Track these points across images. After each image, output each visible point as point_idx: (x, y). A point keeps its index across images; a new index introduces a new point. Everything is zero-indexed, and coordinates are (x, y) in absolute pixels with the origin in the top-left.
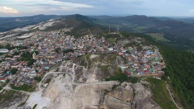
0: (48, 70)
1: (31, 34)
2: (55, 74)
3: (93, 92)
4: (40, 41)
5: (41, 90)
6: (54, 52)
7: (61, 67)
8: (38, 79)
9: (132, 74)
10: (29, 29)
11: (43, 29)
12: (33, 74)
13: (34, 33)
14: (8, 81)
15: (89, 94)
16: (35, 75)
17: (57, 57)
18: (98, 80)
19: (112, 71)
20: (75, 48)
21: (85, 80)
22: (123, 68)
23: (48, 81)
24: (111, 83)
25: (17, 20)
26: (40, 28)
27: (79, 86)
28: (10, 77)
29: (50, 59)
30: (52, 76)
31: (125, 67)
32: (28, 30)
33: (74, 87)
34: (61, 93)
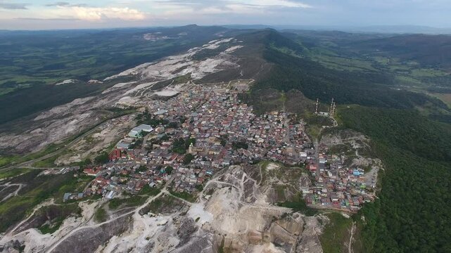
0: (211, 177)
1: (178, 87)
2: (219, 184)
3: (259, 216)
4: (194, 110)
5: (203, 202)
6: (218, 144)
7: (228, 175)
8: (199, 188)
9: (313, 202)
10: (173, 73)
11: (199, 78)
12: (192, 180)
13: (183, 84)
14: (164, 182)
15: (255, 218)
16: (195, 181)
17: (221, 156)
18: (268, 203)
19: (289, 194)
20: (251, 139)
21: (253, 200)
22: (305, 192)
23: (211, 192)
24: (282, 210)
25: (147, 37)
26: (193, 74)
27: (246, 207)
28: (167, 178)
29: (213, 157)
30: (215, 185)
31: (308, 192)
32: (173, 76)
33: (240, 206)
34: (224, 211)
